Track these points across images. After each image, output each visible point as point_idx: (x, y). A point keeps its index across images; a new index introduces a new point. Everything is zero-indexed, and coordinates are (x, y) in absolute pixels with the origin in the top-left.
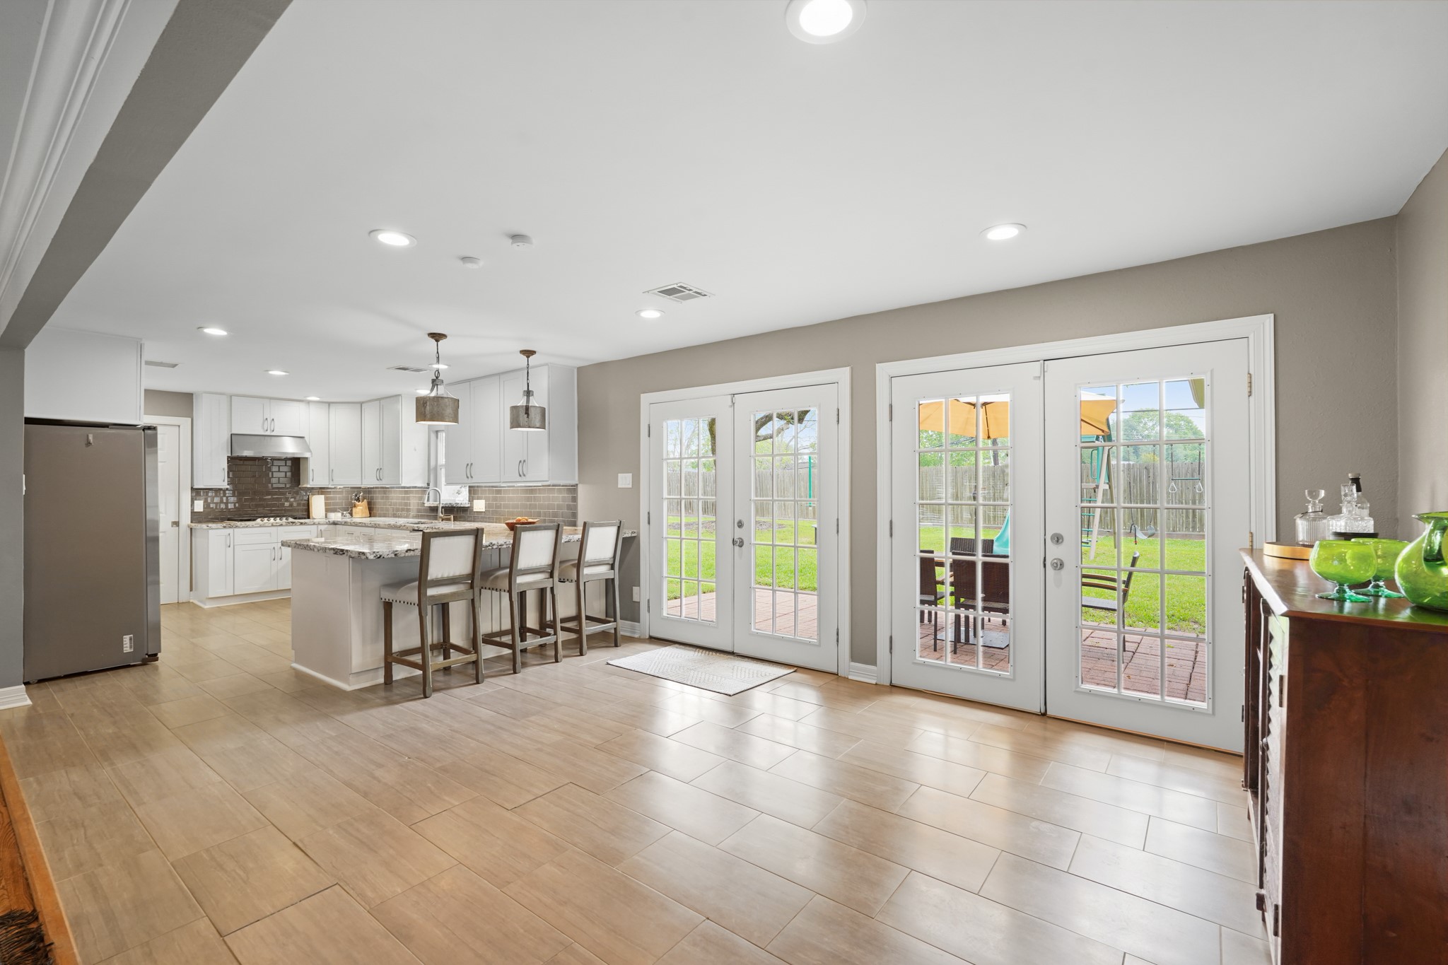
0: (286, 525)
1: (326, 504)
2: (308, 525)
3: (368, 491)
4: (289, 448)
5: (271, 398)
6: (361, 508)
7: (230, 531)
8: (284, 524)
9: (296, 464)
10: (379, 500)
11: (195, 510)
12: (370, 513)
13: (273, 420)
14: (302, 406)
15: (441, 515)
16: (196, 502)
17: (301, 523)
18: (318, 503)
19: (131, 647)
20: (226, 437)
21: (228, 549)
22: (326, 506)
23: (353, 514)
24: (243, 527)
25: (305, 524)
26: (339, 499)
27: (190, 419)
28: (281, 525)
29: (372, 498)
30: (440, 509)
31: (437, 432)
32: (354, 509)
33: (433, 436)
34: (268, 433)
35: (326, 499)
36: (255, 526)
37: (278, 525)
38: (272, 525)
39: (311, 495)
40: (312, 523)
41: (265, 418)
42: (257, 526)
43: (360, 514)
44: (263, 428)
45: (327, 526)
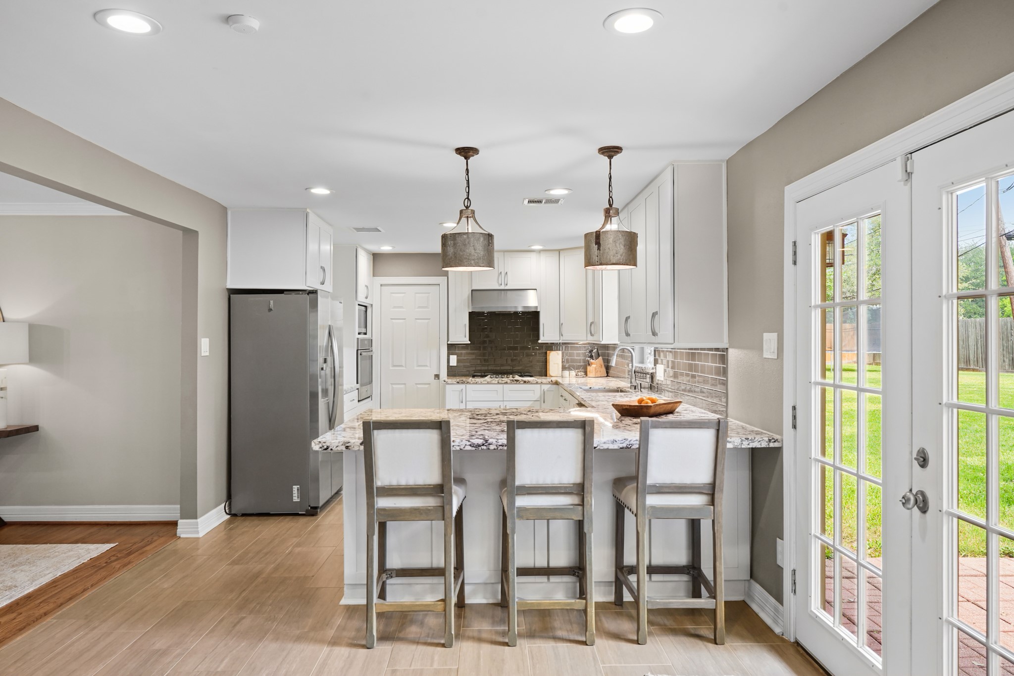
0: (511, 383)
1: (563, 361)
2: (532, 384)
3: (601, 348)
4: (531, 301)
5: (504, 251)
6: (596, 365)
7: (463, 386)
8: (509, 381)
9: (532, 318)
10: (613, 358)
11: (451, 365)
12: (607, 373)
13: (506, 273)
14: (532, 256)
16: (451, 356)
17: (525, 382)
18: (555, 359)
19: (298, 497)
20: (467, 293)
21: (461, 404)
23: (588, 373)
24: (473, 383)
25: (528, 382)
26: (579, 355)
27: (446, 277)
28: (506, 383)
29: (606, 356)
32: (589, 368)
34: (502, 287)
35: (564, 355)
36: (483, 382)
37: (503, 382)
38: (498, 383)
39: (548, 352)
40: (535, 382)
41: (500, 272)
42: (485, 382)
43: (594, 373)
44: (498, 283)
45: (549, 386)
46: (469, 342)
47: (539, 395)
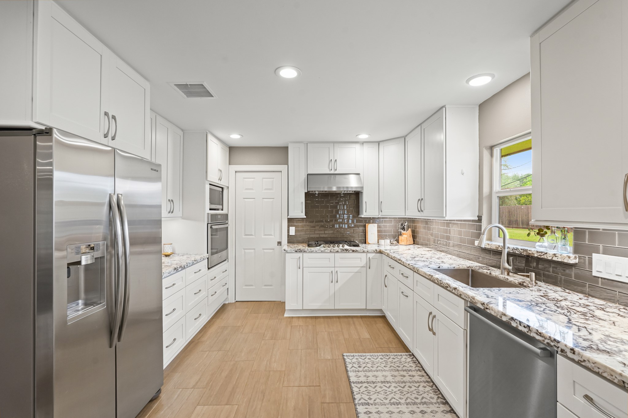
0: (341, 252)
1: (379, 231)
2: (359, 253)
3: (412, 221)
5: (334, 142)
6: (406, 235)
7: (300, 254)
8: (340, 250)
9: (357, 198)
10: (421, 230)
11: (290, 234)
12: (414, 241)
13: (336, 160)
14: (357, 147)
15: (506, 265)
16: (291, 228)
17: (353, 251)
18: (372, 230)
20: (304, 177)
21: (299, 270)
22: (378, 232)
23: (400, 241)
24: (309, 252)
25: (356, 251)
26: (389, 227)
27: (287, 165)
28: (338, 252)
29: (415, 227)
30: (505, 256)
31: (492, 148)
32: (400, 237)
33: (486, 154)
34: (332, 172)
35: (379, 227)
36: (318, 251)
37: (335, 251)
38: (331, 252)
39: (366, 224)
40: (362, 251)
41: (330, 160)
42: (319, 251)
43: (405, 242)
44: (329, 168)
45: (374, 254)
46: (305, 217)
47: (365, 262)
